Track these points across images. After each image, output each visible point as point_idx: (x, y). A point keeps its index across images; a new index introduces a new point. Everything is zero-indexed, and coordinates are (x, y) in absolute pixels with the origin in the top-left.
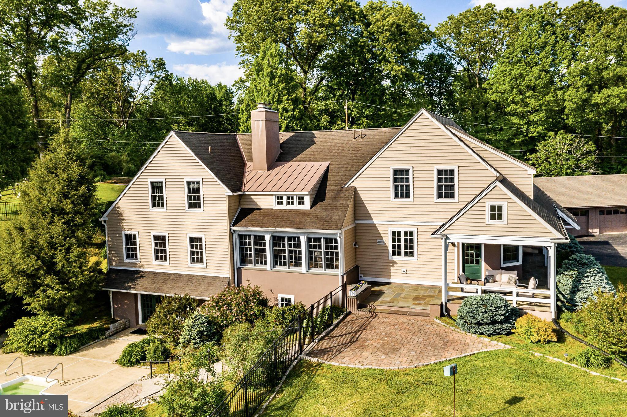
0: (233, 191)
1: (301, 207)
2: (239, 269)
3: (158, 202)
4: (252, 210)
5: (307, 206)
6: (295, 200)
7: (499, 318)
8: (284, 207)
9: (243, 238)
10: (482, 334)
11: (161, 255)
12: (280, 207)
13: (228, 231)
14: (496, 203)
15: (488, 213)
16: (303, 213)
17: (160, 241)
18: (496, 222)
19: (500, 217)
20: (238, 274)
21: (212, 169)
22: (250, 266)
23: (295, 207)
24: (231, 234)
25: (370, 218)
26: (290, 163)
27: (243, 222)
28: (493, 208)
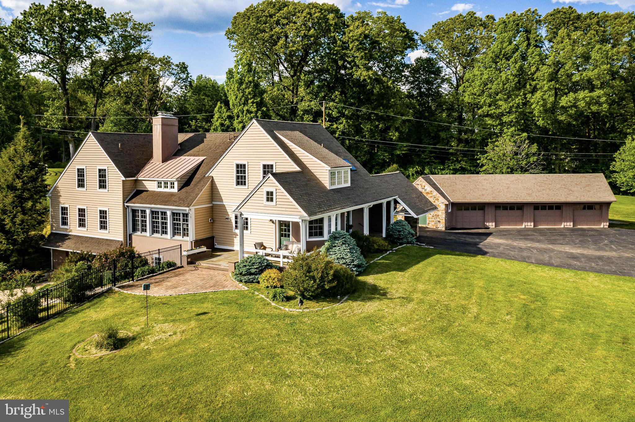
0: (125, 177)
1: (172, 190)
2: (130, 235)
3: (81, 184)
4: (142, 191)
5: (175, 190)
6: (169, 185)
7: (253, 271)
8: (162, 190)
9: (134, 211)
10: (241, 281)
11: (82, 223)
12: (160, 190)
13: (122, 206)
14: (270, 189)
15: (265, 196)
16: (172, 194)
17: (82, 212)
18: (270, 203)
19: (272, 200)
20: (129, 238)
21: (114, 161)
22: (139, 233)
23: (169, 190)
24: (125, 209)
25: (221, 200)
26: (182, 157)
27: (134, 200)
28: (268, 193)
